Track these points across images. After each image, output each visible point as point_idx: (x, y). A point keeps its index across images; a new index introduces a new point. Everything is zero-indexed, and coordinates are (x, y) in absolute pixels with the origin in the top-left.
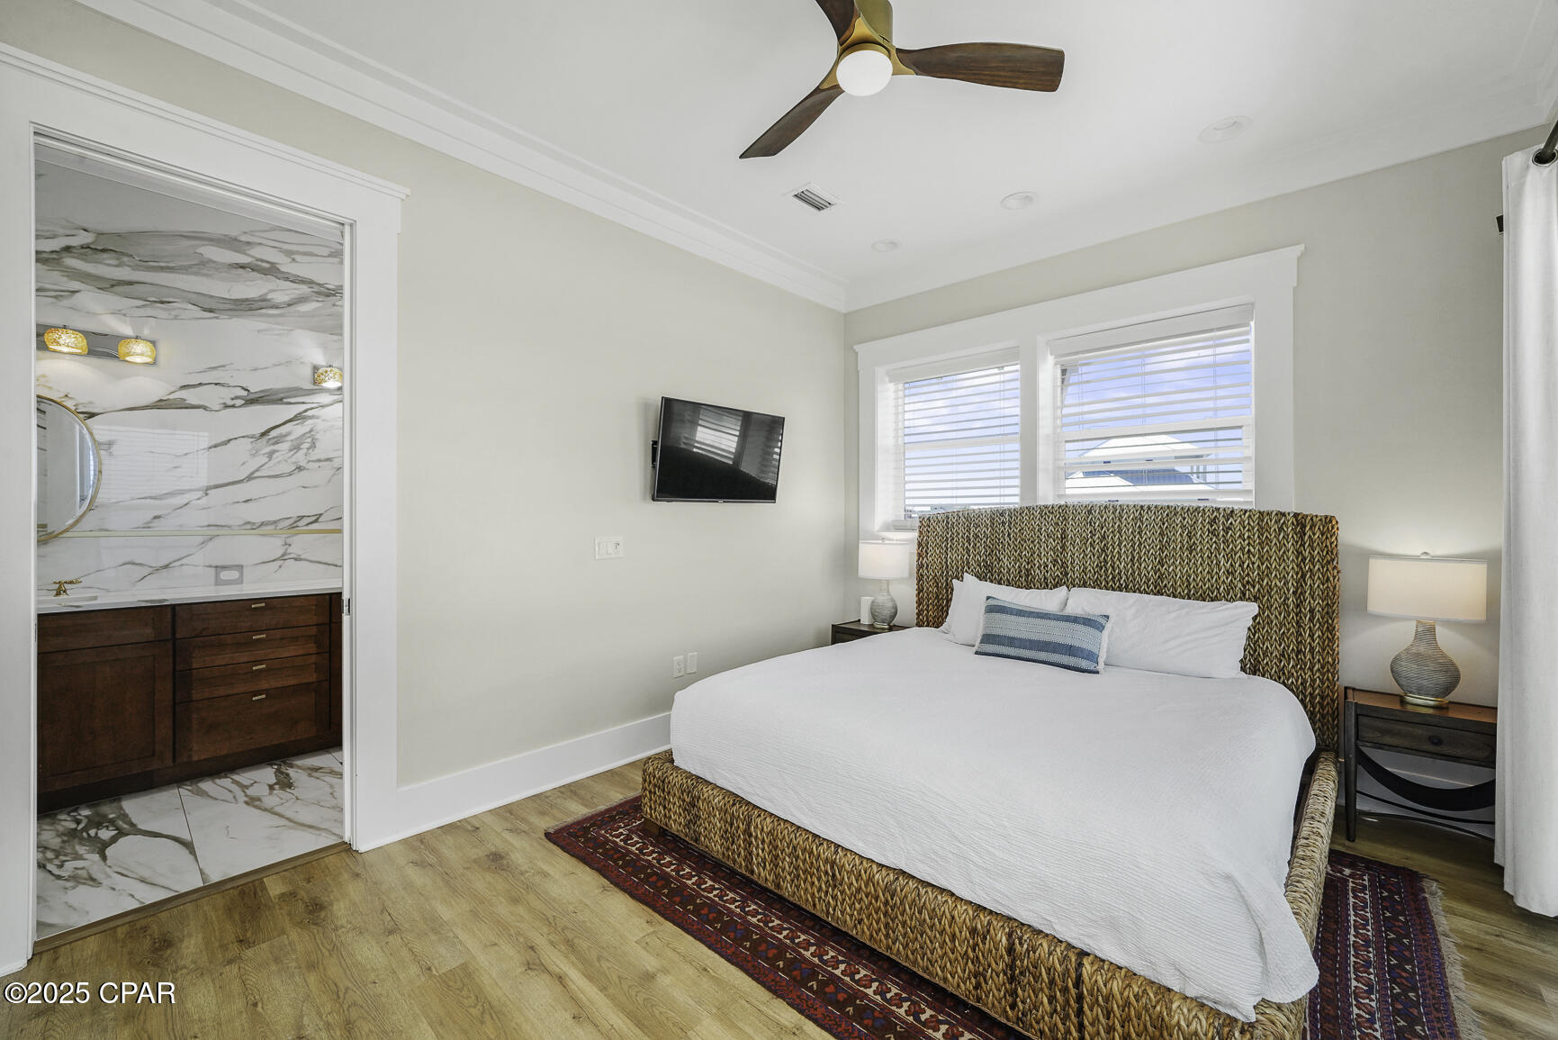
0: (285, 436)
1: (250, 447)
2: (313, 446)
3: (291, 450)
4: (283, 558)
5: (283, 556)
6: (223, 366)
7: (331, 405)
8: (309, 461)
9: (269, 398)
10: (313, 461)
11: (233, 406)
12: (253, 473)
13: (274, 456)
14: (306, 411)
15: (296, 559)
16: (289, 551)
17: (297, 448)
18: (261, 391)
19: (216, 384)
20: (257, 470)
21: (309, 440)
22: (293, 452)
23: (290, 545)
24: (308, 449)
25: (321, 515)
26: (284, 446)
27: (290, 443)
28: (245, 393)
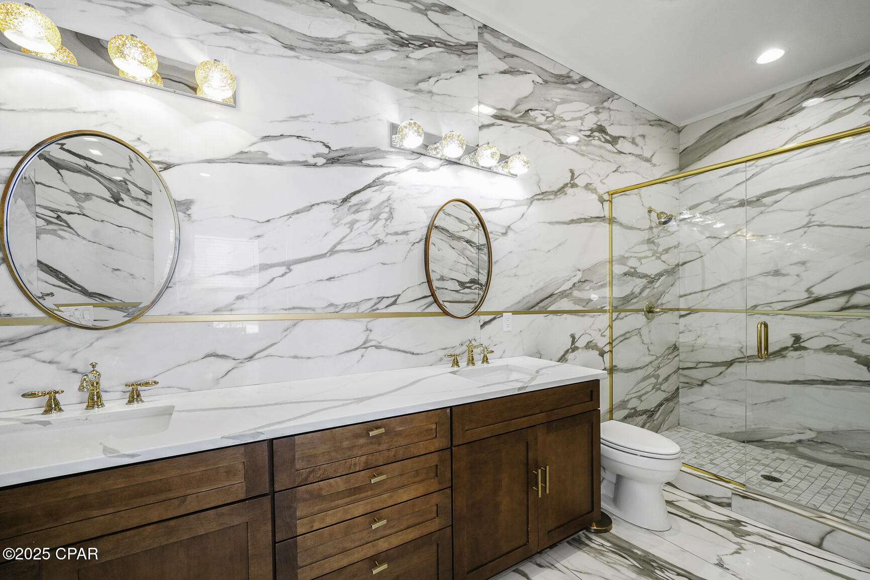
0: (366, 203)
1: (333, 215)
2: (391, 217)
3: (370, 221)
4: (364, 346)
5: (365, 343)
6: (305, 116)
7: (406, 170)
8: (387, 234)
9: (348, 158)
10: (390, 234)
11: (315, 165)
12: (335, 246)
13: (356, 226)
14: (383, 176)
15: (377, 347)
16: (370, 338)
17: (376, 218)
18: (342, 150)
19: (298, 137)
20: (339, 243)
21: (387, 209)
22: (373, 222)
23: (371, 331)
24: (386, 220)
25: (399, 295)
26: (364, 216)
27: (369, 212)
28: (326, 151)
